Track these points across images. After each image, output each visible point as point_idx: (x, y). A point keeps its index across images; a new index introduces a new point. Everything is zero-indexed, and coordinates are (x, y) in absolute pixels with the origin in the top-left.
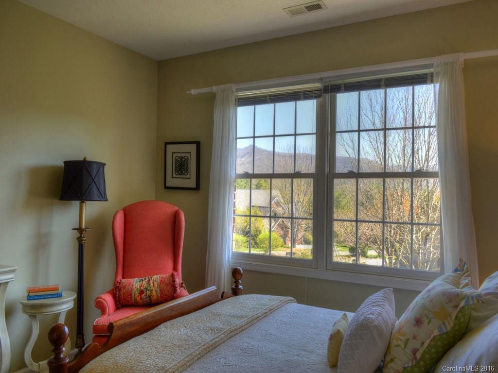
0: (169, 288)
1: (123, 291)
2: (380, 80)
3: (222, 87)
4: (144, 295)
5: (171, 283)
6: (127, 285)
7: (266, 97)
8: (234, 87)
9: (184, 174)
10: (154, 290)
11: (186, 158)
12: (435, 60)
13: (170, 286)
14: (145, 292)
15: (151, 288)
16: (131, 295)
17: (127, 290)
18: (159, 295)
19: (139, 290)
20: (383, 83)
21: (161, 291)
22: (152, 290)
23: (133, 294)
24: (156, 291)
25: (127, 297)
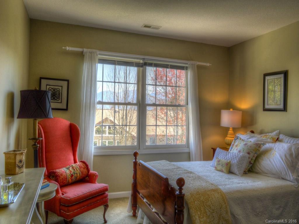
0: (85, 170)
1: (62, 177)
2: (168, 65)
3: (89, 50)
4: (73, 177)
5: (86, 167)
6: (63, 173)
7: (115, 61)
8: (98, 52)
9: (56, 100)
10: (78, 173)
11: (58, 89)
12: (189, 62)
13: (86, 169)
14: (74, 175)
15: (76, 172)
16: (66, 179)
17: (64, 176)
18: (81, 175)
19: (70, 175)
20: (169, 66)
21: (82, 172)
22: (77, 173)
23: (68, 177)
24: (79, 173)
25: (65, 180)
